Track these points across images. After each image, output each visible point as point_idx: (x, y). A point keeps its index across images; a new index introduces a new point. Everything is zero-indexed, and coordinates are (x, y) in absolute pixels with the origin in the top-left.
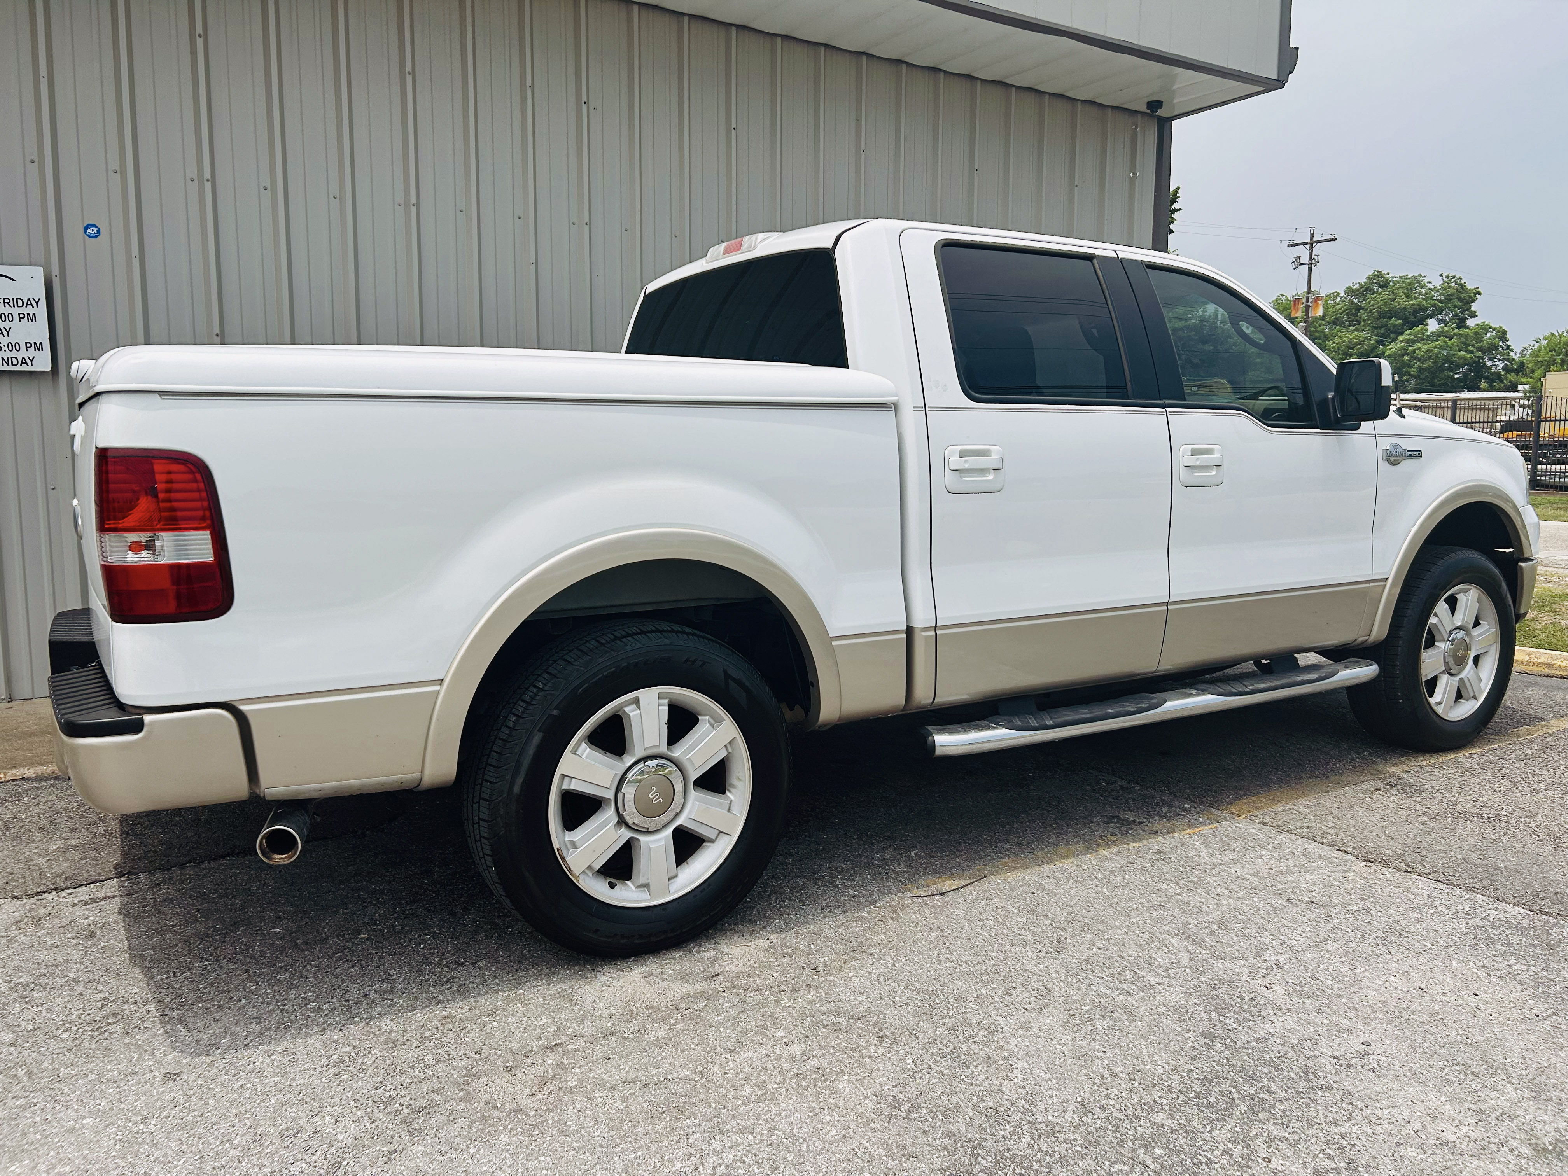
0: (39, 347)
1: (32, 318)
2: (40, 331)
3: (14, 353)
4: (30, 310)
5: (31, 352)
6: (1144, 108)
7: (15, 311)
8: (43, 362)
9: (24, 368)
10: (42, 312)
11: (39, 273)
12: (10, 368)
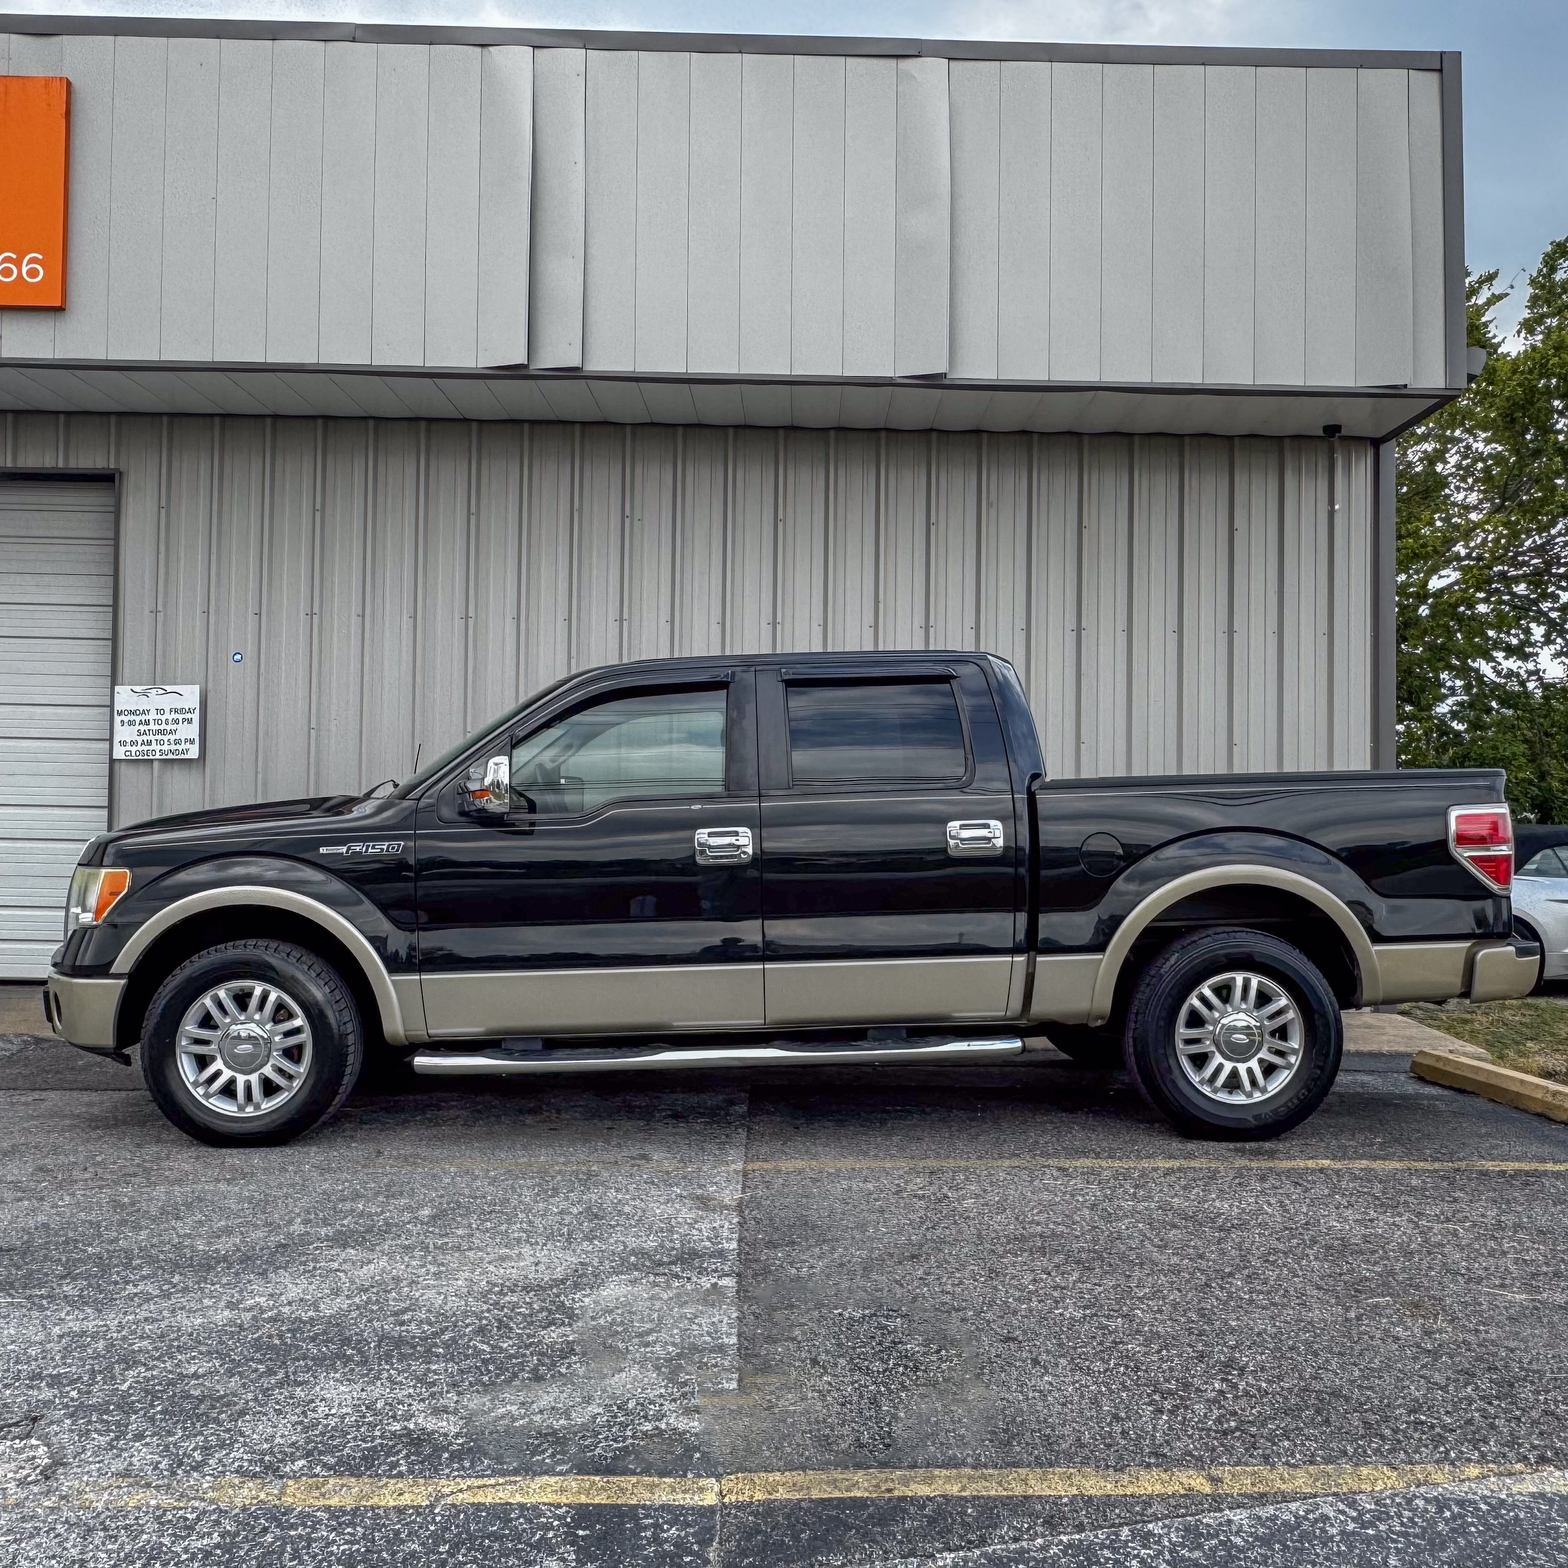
0: (192, 742)
1: (190, 721)
2: (193, 731)
3: (178, 747)
4: (189, 716)
5: (188, 745)
6: (1321, 433)
7: (181, 717)
8: (194, 752)
9: (183, 757)
10: (196, 717)
11: (196, 689)
12: (175, 757)
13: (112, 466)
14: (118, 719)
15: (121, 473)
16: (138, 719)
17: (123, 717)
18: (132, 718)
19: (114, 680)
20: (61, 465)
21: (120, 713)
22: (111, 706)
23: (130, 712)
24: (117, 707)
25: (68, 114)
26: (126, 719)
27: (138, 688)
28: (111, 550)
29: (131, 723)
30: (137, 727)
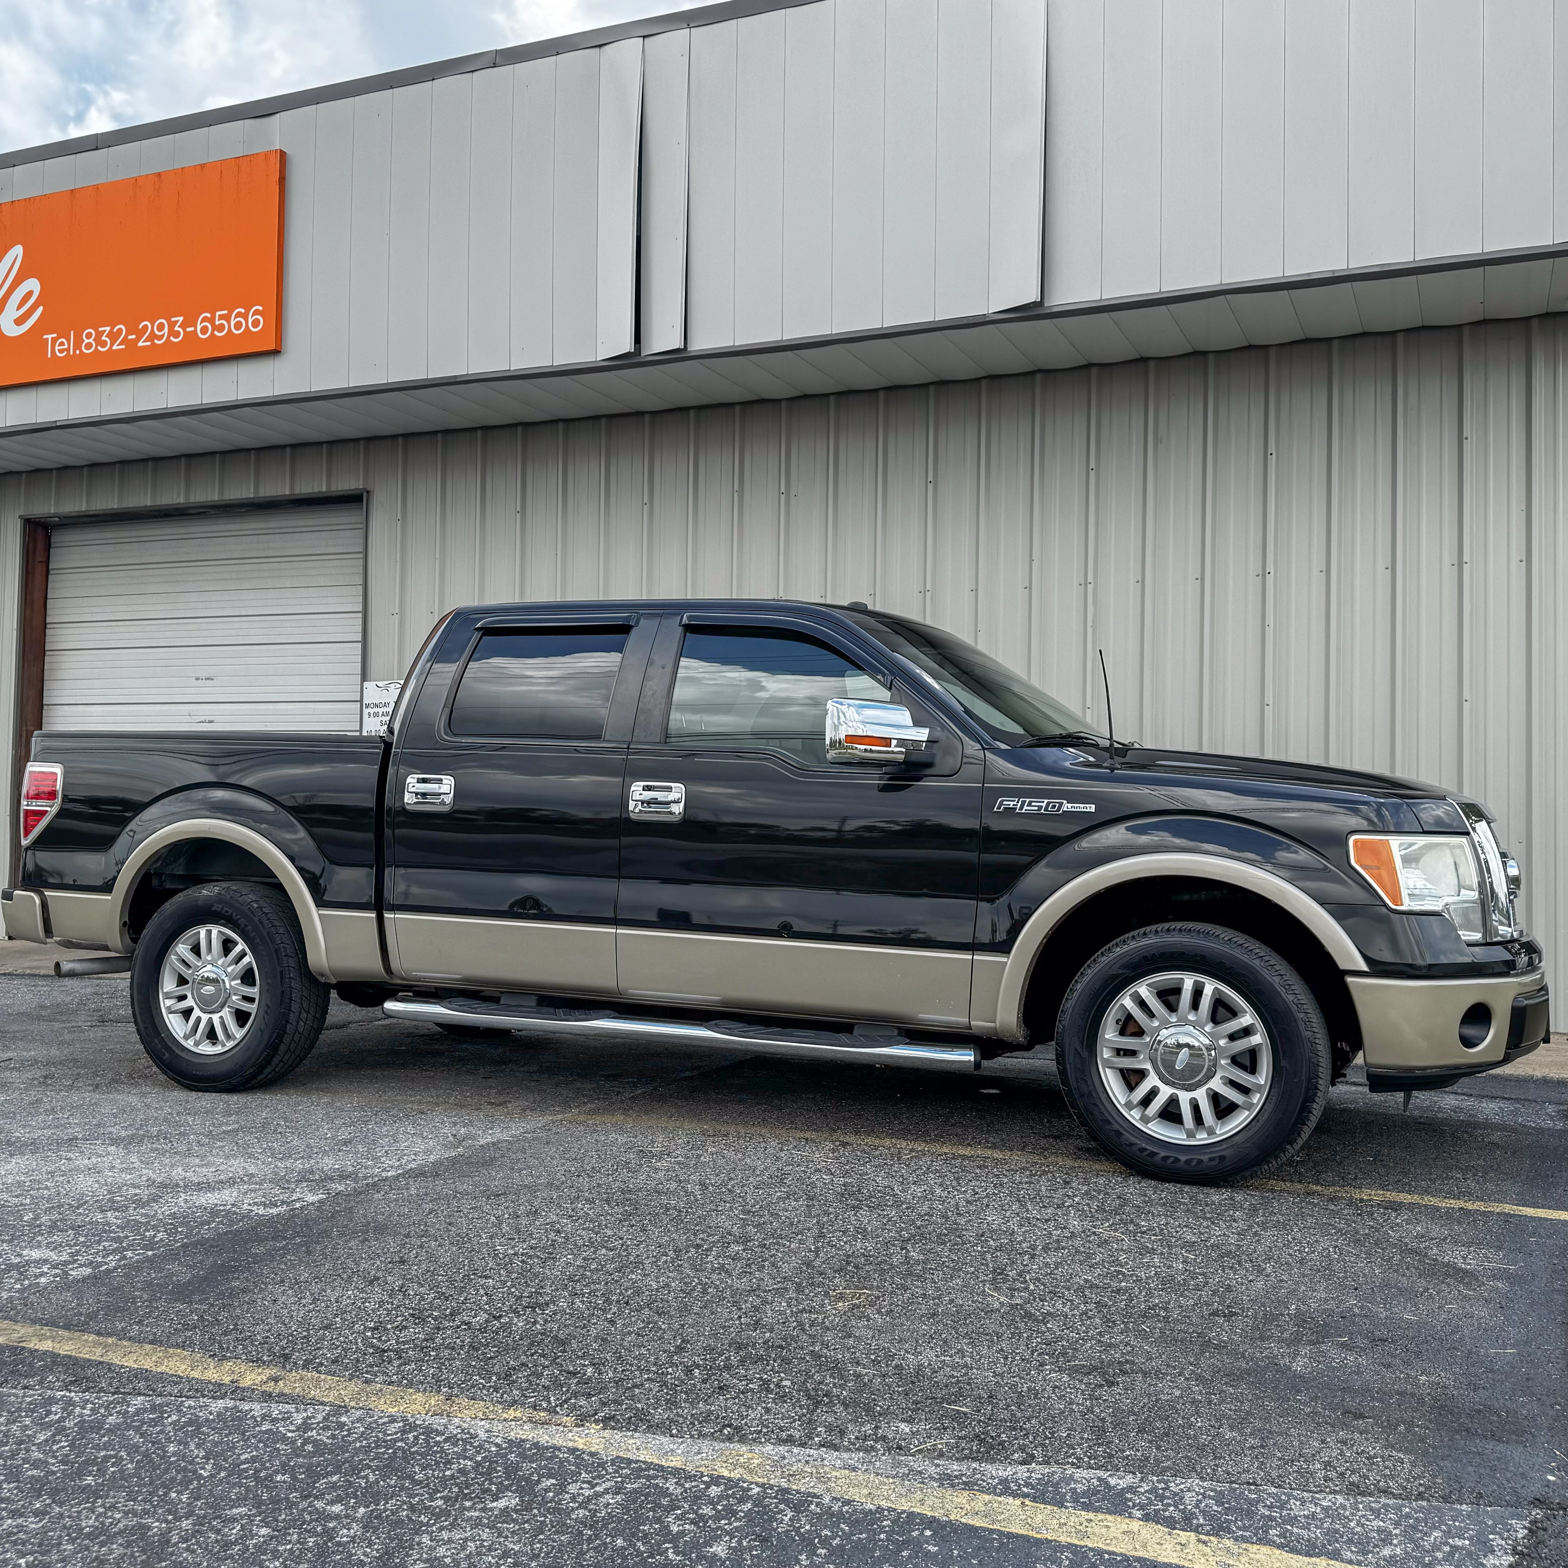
13: (361, 487)
14: (366, 711)
15: (368, 492)
16: (380, 710)
17: (369, 710)
18: (376, 710)
19: (364, 677)
20: (324, 489)
21: (367, 706)
22: (361, 701)
23: (376, 706)
24: (366, 701)
25: (282, 180)
26: (372, 711)
27: (380, 684)
28: (361, 562)
29: (376, 715)
30: (380, 718)
